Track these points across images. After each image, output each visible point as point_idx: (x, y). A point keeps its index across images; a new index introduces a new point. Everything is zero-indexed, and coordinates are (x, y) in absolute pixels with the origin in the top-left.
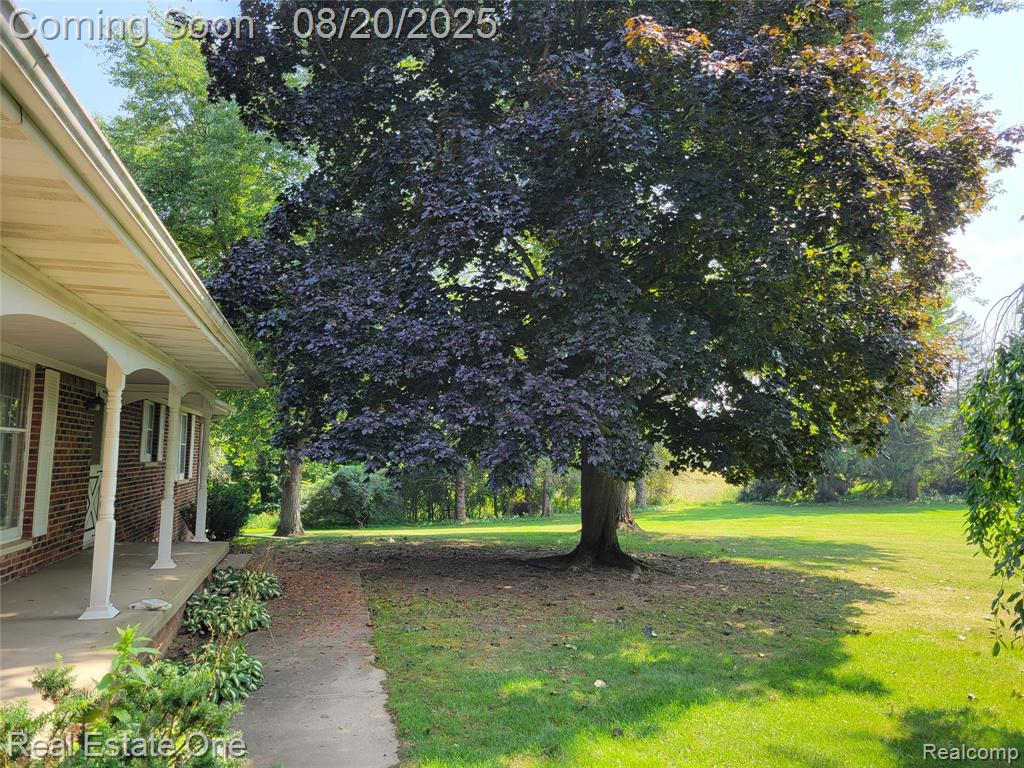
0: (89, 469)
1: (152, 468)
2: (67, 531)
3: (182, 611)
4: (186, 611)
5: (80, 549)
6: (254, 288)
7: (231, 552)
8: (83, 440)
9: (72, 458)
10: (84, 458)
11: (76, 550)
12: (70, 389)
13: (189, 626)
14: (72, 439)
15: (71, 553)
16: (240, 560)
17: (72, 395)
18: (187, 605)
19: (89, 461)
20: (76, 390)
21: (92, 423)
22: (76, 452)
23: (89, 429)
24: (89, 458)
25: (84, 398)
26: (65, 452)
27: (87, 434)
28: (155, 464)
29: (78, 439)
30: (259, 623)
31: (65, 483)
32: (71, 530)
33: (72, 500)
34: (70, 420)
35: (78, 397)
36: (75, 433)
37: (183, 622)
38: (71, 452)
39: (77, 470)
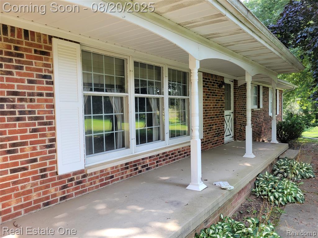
0: (224, 112)
1: (258, 111)
2: (215, 137)
3: (253, 183)
4: (255, 183)
5: (223, 143)
6: (295, 20)
7: (289, 148)
8: (219, 100)
9: (214, 108)
10: (221, 107)
11: (221, 144)
12: (209, 79)
13: (256, 192)
14: (213, 100)
15: (218, 145)
16: (293, 153)
17: (211, 82)
18: (257, 180)
19: (223, 109)
20: (213, 80)
21: (224, 94)
22: (216, 105)
23: (221, 96)
24: (223, 107)
25: (217, 83)
26: (210, 105)
27: (221, 98)
28: (259, 109)
29: (217, 100)
30: (295, 198)
31: (212, 118)
32: (217, 136)
33: (216, 124)
34: (211, 93)
35: (214, 83)
36: (214, 98)
37: (252, 189)
38: (213, 105)
39: (217, 112)
